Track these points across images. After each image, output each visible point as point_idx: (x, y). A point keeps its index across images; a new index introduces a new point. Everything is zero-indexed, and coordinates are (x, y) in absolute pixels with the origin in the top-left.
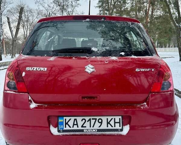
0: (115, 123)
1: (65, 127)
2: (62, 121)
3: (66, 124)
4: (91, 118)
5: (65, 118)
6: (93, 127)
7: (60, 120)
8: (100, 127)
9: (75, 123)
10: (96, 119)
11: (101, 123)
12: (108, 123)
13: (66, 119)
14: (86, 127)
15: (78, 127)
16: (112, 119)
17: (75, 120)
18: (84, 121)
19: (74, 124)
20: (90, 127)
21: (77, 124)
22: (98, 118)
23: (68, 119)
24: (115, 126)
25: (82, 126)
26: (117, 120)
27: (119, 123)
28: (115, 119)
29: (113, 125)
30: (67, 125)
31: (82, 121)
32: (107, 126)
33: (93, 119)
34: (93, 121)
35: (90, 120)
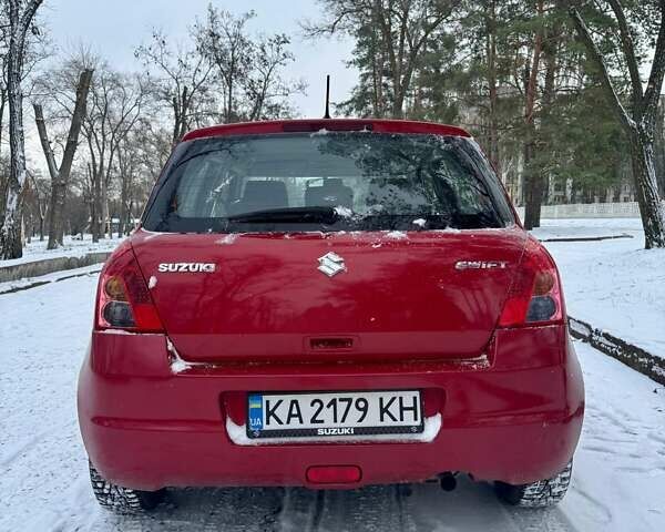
0: (402, 409)
1: (268, 423)
2: (259, 406)
3: (270, 413)
4: (338, 396)
5: (265, 398)
6: (343, 421)
7: (253, 405)
8: (361, 421)
9: (295, 412)
10: (350, 400)
11: (365, 410)
12: (383, 410)
13: (268, 402)
14: (322, 422)
15: (301, 422)
16: (394, 399)
17: (295, 402)
18: (317, 405)
19: (290, 415)
20: (335, 421)
21: (299, 415)
22: (355, 396)
23: (274, 399)
24: (402, 420)
25: (313, 421)
26: (408, 403)
27: (414, 409)
28: (401, 399)
29: (398, 417)
30: (271, 418)
31: (312, 405)
32: (382, 420)
33: (341, 400)
34: (342, 407)
35: (333, 402)
